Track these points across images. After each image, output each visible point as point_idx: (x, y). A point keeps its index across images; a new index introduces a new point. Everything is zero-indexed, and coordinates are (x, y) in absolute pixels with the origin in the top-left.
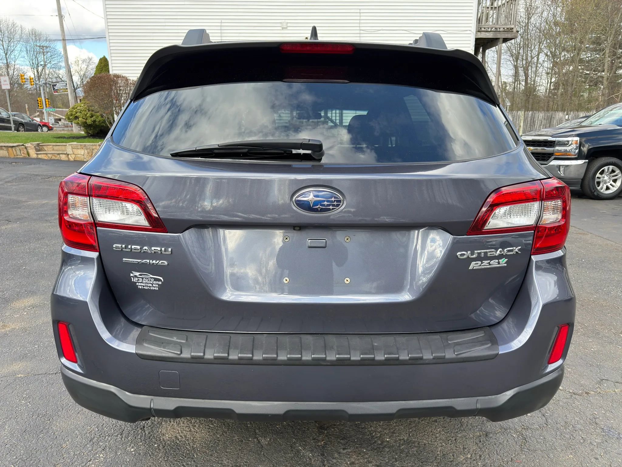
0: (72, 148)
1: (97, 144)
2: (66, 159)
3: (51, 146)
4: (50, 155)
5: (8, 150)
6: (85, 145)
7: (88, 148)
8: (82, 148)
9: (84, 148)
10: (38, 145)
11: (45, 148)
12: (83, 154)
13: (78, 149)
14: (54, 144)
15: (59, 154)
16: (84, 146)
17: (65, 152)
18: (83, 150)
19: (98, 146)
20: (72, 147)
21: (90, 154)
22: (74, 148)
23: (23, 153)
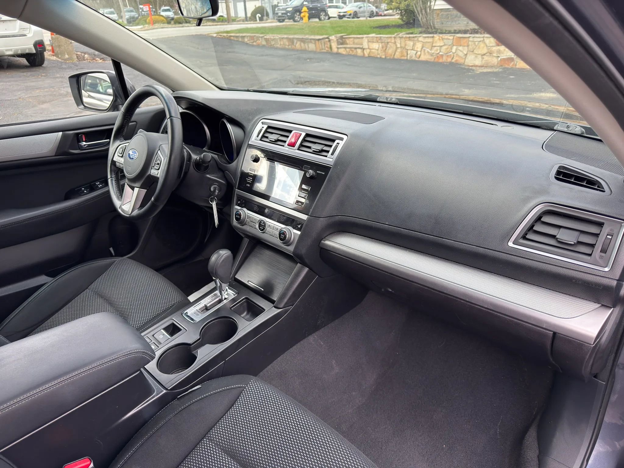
0: (369, 42)
1: (393, 36)
2: (361, 54)
3: (352, 39)
4: (348, 50)
5: (315, 43)
6: (381, 37)
7: (383, 41)
8: (378, 42)
9: (379, 41)
10: (342, 37)
11: (348, 41)
12: (377, 48)
13: (373, 42)
14: (355, 36)
15: (356, 48)
16: (379, 38)
17: (361, 46)
18: (378, 44)
19: (393, 39)
20: (368, 40)
21: (384, 49)
22: (370, 42)
23: (327, 47)
